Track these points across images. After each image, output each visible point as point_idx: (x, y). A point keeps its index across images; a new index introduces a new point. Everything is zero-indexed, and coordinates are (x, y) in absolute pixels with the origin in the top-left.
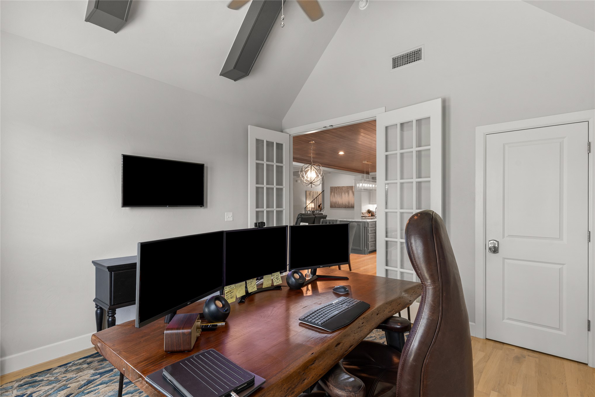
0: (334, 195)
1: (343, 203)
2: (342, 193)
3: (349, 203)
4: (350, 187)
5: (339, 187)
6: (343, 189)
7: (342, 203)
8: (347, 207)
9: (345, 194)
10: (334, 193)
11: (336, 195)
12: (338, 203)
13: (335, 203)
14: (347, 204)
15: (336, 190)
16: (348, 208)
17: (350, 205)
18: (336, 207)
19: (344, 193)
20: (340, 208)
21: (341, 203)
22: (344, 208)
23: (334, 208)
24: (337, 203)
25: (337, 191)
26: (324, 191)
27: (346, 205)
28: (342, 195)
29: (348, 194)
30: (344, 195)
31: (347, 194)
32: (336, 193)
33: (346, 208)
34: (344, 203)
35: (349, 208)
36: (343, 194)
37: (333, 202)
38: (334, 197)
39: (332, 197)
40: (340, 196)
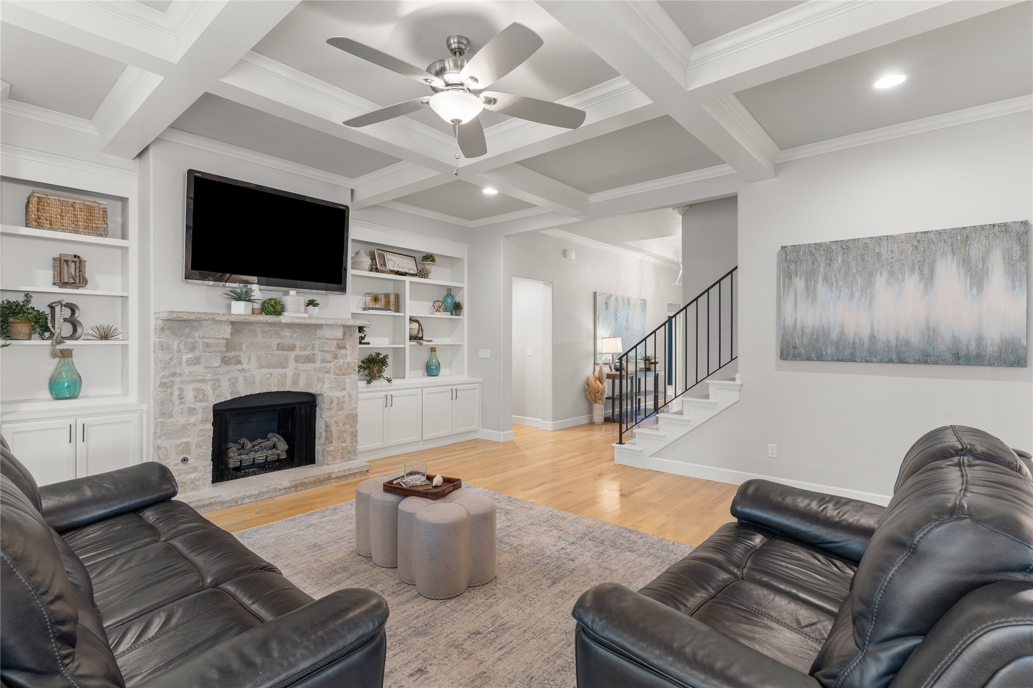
0: (807, 289)
1: (882, 335)
2: (871, 275)
4: (939, 233)
5: (845, 246)
6: (879, 255)
7: (873, 338)
9: (902, 282)
10: (811, 276)
11: (821, 288)
12: (842, 333)
14: (915, 339)
15: (822, 261)
16: (926, 362)
18: (820, 358)
19: (891, 274)
20: (852, 359)
21: (866, 335)
22: (890, 361)
23: (809, 359)
24: (834, 336)
25: (829, 266)
26: (740, 275)
27: (908, 343)
28: (869, 286)
29: (928, 278)
30: (889, 285)
31: (912, 280)
32: (826, 279)
33: (902, 361)
34: (887, 335)
35: (936, 363)
36: (881, 281)
37: (802, 328)
38: (810, 300)
39: (796, 303)
40: (857, 294)
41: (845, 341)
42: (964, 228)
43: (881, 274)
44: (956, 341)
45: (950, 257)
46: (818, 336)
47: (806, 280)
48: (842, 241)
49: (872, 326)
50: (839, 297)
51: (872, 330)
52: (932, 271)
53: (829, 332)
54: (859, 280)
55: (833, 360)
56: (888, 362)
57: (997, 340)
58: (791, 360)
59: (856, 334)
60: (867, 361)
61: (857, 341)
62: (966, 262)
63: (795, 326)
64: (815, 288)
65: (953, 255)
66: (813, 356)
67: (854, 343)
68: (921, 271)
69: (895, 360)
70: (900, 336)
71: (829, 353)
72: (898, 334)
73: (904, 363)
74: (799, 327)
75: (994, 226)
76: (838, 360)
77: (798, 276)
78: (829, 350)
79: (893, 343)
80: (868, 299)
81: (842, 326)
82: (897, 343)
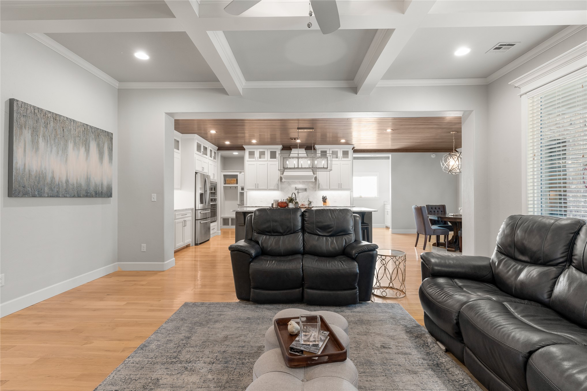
0: (33, 141)
1: (71, 181)
2: (67, 141)
3: (88, 180)
5: (56, 117)
6: (71, 129)
7: (67, 181)
8: (84, 193)
9: (79, 149)
11: (42, 144)
12: (53, 178)
13: (41, 177)
14: (83, 183)
16: (87, 196)
17: (92, 189)
18: (40, 195)
19: (75, 143)
20: (58, 196)
21: (64, 180)
23: (34, 196)
24: (49, 179)
25: (46, 127)
27: (81, 185)
28: (65, 149)
29: (87, 150)
30: (74, 149)
31: (82, 150)
33: (79, 196)
34: (73, 180)
36: (71, 145)
37: (29, 171)
38: (34, 150)
39: (25, 151)
40: (60, 152)
41: (54, 183)
42: (98, 129)
43: (71, 142)
44: (96, 185)
45: (94, 142)
46: (39, 178)
47: (32, 134)
48: (53, 113)
49: (67, 174)
50: (51, 151)
51: (67, 176)
52: (89, 147)
53: (46, 176)
54: (62, 143)
55: (48, 197)
56: (73, 197)
57: (106, 185)
58: (22, 197)
59: (60, 178)
60: (64, 197)
61: (60, 183)
62: (98, 145)
63: (25, 168)
64: (38, 142)
65: (95, 141)
66: (36, 193)
67: (59, 184)
68: (86, 145)
69: (76, 196)
70: (78, 182)
71: (46, 191)
72: (77, 180)
73: (79, 197)
74: (27, 170)
75: (106, 131)
76: (51, 197)
77: (27, 128)
78: (46, 189)
79: (75, 185)
80: (65, 156)
81: (53, 172)
82: (77, 186)
